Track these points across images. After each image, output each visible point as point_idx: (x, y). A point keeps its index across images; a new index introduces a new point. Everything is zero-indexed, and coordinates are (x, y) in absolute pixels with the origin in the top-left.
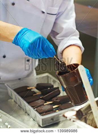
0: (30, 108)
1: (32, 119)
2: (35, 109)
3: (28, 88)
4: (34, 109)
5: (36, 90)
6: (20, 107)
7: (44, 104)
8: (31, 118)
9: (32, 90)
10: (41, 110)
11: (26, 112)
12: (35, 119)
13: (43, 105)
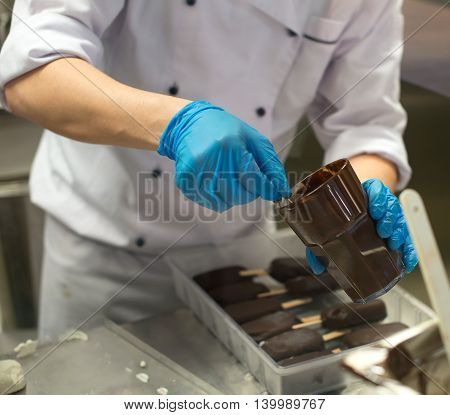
0: (243, 341)
1: (248, 378)
2: (262, 343)
3: (243, 273)
4: (258, 342)
5: (269, 281)
6: (212, 334)
7: (295, 327)
8: (245, 374)
9: (256, 280)
10: (283, 346)
11: (231, 354)
12: (258, 377)
13: (289, 329)
